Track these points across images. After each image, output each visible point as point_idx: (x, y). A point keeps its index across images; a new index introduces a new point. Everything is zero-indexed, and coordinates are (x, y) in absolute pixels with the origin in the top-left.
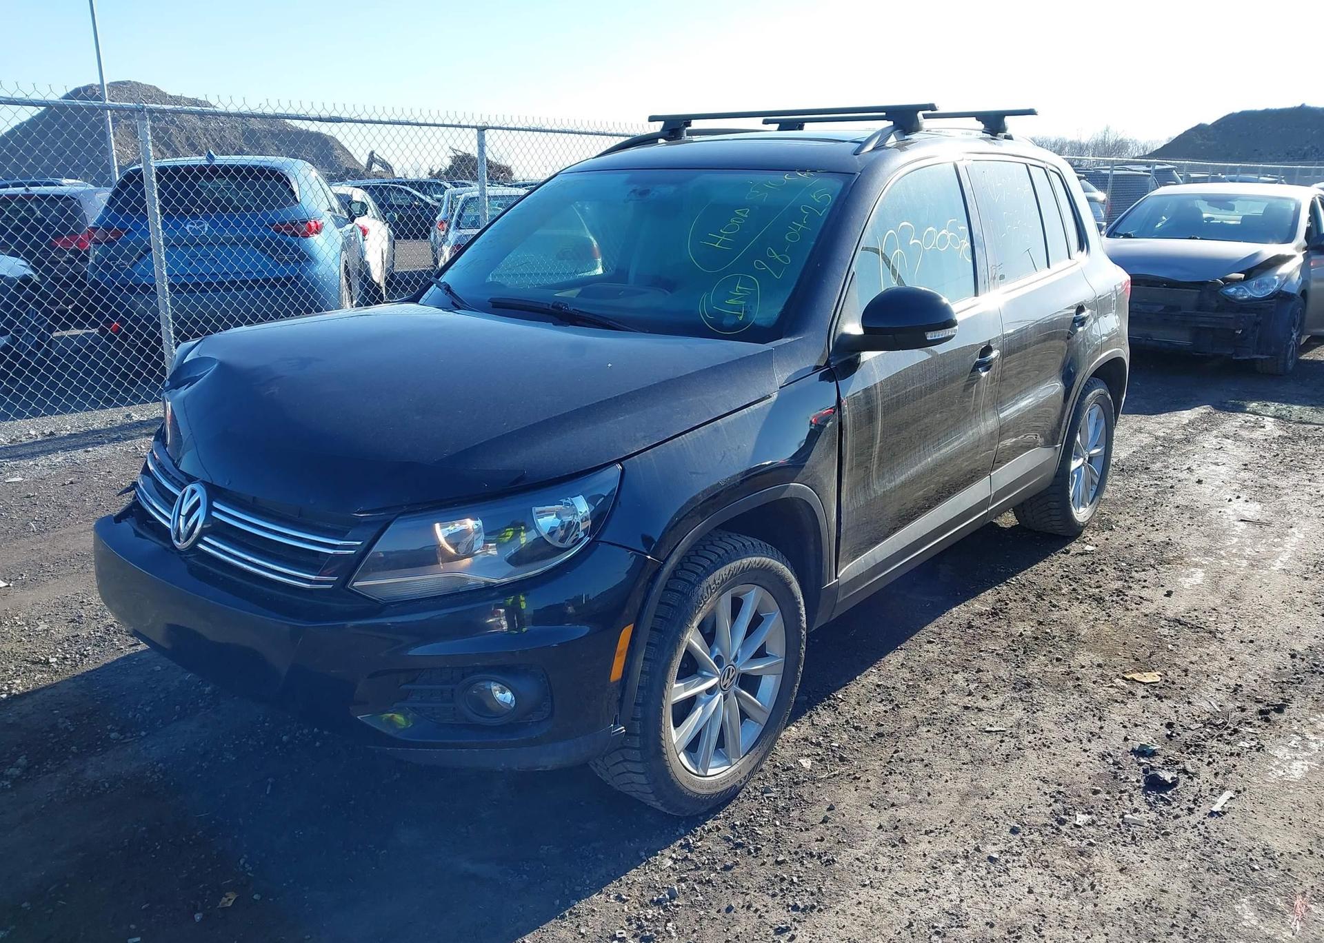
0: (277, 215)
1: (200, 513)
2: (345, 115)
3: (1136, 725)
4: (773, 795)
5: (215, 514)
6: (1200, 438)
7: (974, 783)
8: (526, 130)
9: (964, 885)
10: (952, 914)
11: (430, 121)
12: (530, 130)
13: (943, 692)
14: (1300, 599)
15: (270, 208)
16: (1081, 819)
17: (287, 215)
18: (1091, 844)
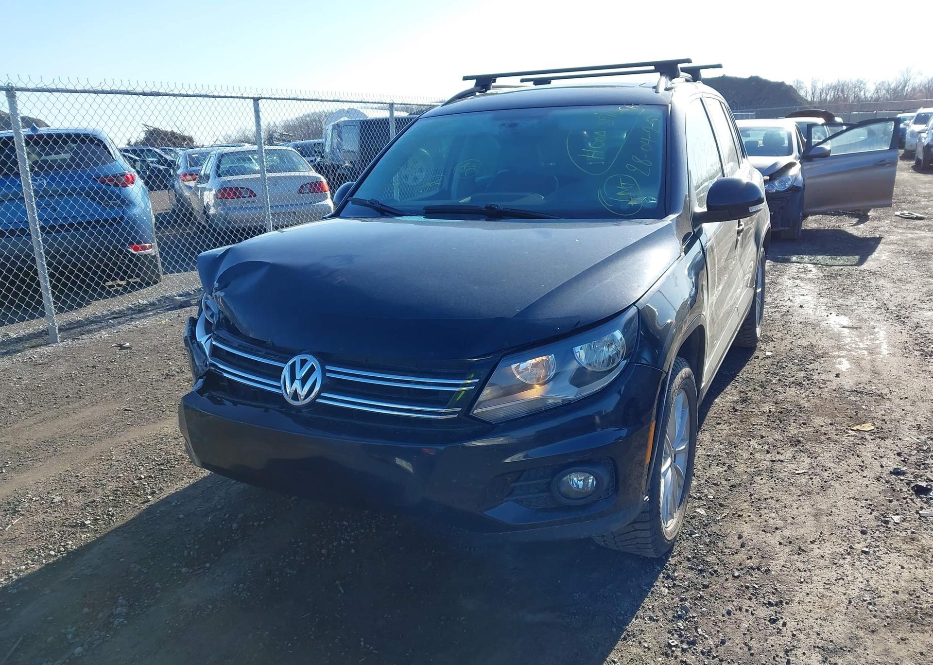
0: (101, 170)
1: (317, 375)
2: (162, 91)
3: (881, 457)
4: (697, 535)
5: (329, 375)
6: (779, 281)
7: (814, 507)
8: (287, 99)
9: (861, 571)
10: (869, 590)
11: (222, 94)
12: (290, 99)
13: (751, 454)
14: (912, 369)
15: (96, 164)
16: (897, 519)
17: (109, 169)
18: (913, 533)
